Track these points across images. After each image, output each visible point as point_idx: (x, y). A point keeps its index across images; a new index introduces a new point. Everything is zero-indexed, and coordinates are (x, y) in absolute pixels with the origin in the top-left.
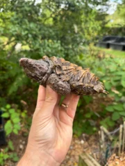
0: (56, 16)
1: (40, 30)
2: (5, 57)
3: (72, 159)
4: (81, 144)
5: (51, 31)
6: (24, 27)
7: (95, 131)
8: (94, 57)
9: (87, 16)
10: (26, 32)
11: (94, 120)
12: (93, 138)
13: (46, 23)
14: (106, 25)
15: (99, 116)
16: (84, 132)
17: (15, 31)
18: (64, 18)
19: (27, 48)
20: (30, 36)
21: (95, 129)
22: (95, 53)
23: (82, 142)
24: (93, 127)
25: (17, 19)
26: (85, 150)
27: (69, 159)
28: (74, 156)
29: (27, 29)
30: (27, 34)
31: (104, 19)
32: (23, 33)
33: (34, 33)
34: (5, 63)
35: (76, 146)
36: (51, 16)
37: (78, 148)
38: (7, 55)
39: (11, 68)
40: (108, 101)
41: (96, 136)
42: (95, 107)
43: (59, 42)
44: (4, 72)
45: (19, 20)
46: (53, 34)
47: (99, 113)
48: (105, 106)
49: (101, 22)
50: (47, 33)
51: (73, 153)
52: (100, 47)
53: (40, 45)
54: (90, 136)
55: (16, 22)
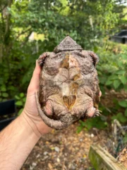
0: (73, 5)
1: (56, 19)
2: (18, 47)
3: (81, 151)
4: (91, 138)
5: (67, 20)
6: (42, 14)
7: (106, 126)
8: (108, 51)
9: (104, 6)
10: (43, 20)
11: (106, 116)
12: (103, 132)
14: (123, 19)
15: (110, 111)
16: (95, 127)
17: (33, 18)
18: (81, 7)
19: (42, 37)
20: (47, 24)
21: (106, 123)
22: (110, 48)
23: (92, 135)
24: (104, 121)
25: (34, 6)
26: (95, 144)
27: (78, 151)
28: (83, 148)
29: (44, 17)
30: (44, 22)
31: (122, 11)
32: (40, 21)
33: (51, 21)
34: (18, 53)
35: (86, 139)
36: (68, 5)
37: (87, 141)
38: (20, 45)
39: (24, 59)
40: (120, 98)
41: (106, 131)
42: (106, 103)
43: (75, 31)
44: (17, 63)
45: (37, 7)
46: (70, 23)
47: (111, 109)
48: (117, 101)
49: (118, 14)
50: (63, 22)
51: (83, 145)
52: (115, 41)
53: (56, 35)
54: (101, 130)
55: (34, 9)
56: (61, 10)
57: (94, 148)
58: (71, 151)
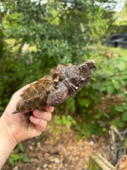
0: (63, 15)
1: (47, 30)
2: (12, 59)
3: (82, 160)
4: (90, 146)
5: (58, 30)
6: (32, 27)
7: (105, 132)
8: (101, 57)
9: (94, 15)
10: (34, 32)
11: (104, 121)
12: (102, 139)
13: (52, 23)
14: (114, 24)
15: (108, 117)
16: (94, 133)
17: (23, 32)
18: (71, 17)
19: (34, 49)
20: (37, 36)
21: (104, 130)
22: (103, 53)
23: (92, 143)
24: (102, 128)
25: (24, 20)
26: (95, 151)
27: (79, 161)
28: (83, 157)
29: (34, 30)
30: (34, 35)
31: (112, 16)
32: (31, 34)
33: (42, 33)
34: (12, 65)
35: (86, 147)
36: (58, 16)
37: (87, 149)
38: (13, 57)
39: (19, 70)
40: (116, 102)
41: (105, 137)
42: (104, 108)
43: (66, 41)
44: (11, 74)
45: (27, 21)
46: (60, 33)
47: (108, 114)
48: (114, 106)
49: (108, 20)
50: (54, 32)
51: (83, 154)
52: (108, 46)
53: (48, 45)
54: (100, 137)
55: (24, 23)
56: (51, 20)
57: (93, 157)
58: (71, 161)
